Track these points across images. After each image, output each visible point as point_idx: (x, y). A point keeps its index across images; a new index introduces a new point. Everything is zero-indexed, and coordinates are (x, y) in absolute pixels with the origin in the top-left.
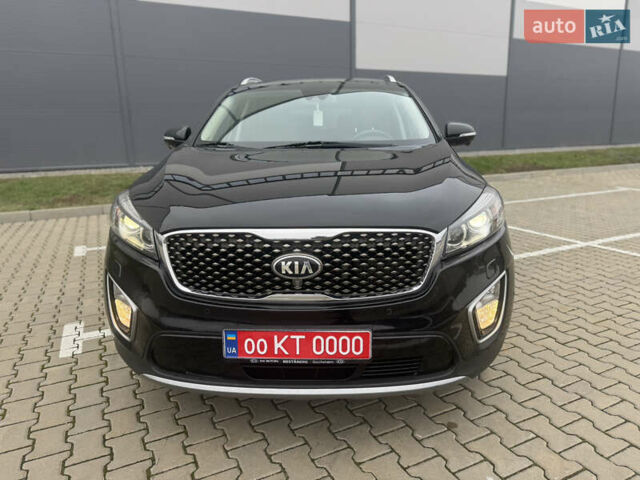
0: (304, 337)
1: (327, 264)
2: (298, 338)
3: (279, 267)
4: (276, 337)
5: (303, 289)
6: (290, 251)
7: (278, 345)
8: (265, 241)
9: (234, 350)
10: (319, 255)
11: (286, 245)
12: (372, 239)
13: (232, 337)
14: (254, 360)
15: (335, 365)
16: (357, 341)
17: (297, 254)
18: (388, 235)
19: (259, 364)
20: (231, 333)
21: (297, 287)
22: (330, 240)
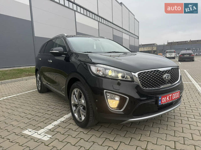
2: (171, 95)
4: (168, 96)
5: (166, 84)
8: (160, 71)
9: (160, 102)
11: (164, 72)
14: (164, 104)
15: (176, 101)
16: (178, 94)
17: (167, 74)
20: (160, 97)
22: (170, 70)
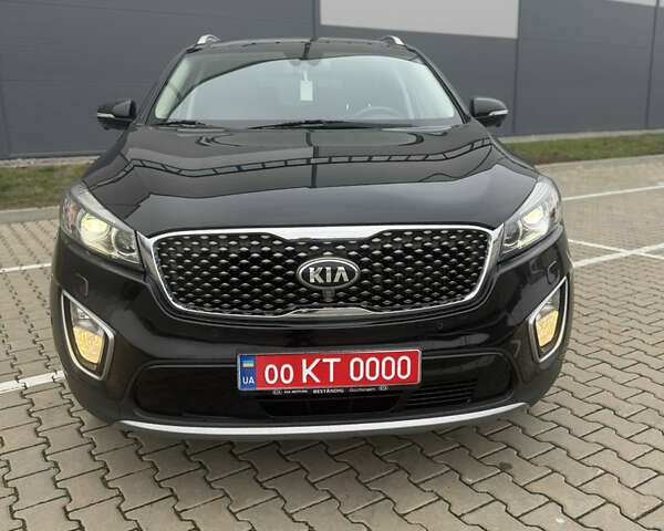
0: (338, 360)
1: (366, 270)
2: (332, 361)
3: (306, 275)
4: (304, 361)
5: (335, 302)
6: (319, 254)
7: (307, 372)
8: (286, 243)
9: (252, 381)
10: (354, 259)
11: (315, 248)
12: (419, 238)
13: (249, 364)
14: (277, 391)
15: (377, 392)
16: (404, 362)
17: (328, 258)
18: (437, 232)
19: (283, 396)
20: (248, 358)
21: (329, 300)
22: (368, 241)
